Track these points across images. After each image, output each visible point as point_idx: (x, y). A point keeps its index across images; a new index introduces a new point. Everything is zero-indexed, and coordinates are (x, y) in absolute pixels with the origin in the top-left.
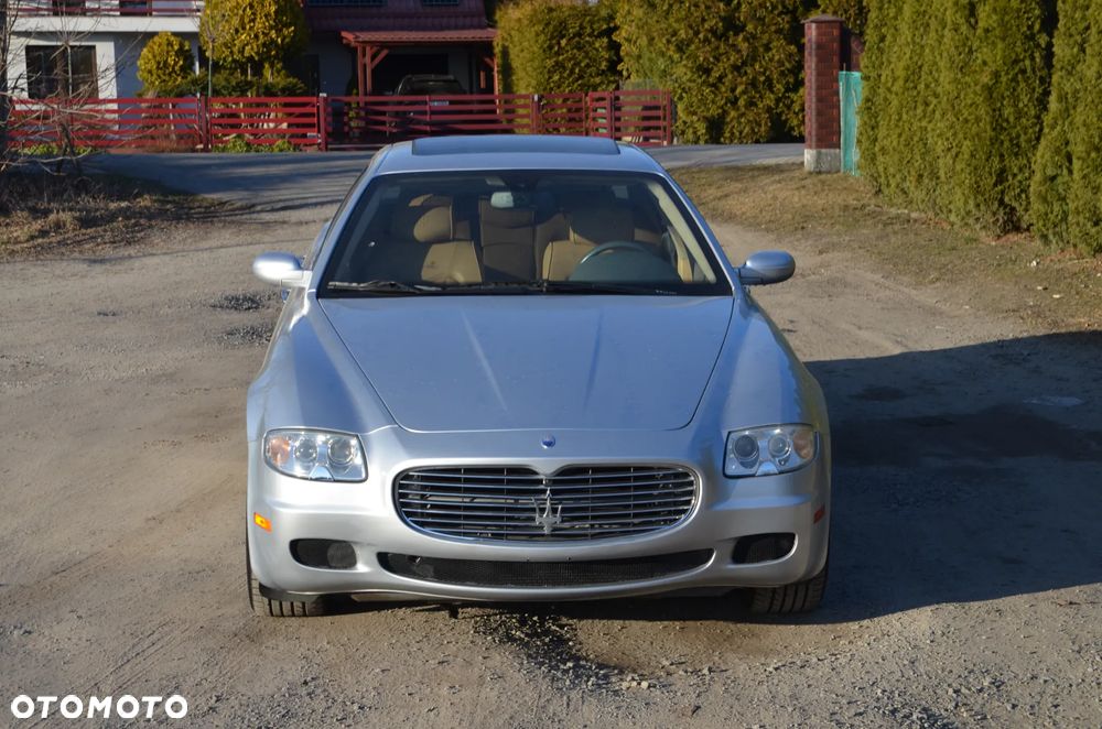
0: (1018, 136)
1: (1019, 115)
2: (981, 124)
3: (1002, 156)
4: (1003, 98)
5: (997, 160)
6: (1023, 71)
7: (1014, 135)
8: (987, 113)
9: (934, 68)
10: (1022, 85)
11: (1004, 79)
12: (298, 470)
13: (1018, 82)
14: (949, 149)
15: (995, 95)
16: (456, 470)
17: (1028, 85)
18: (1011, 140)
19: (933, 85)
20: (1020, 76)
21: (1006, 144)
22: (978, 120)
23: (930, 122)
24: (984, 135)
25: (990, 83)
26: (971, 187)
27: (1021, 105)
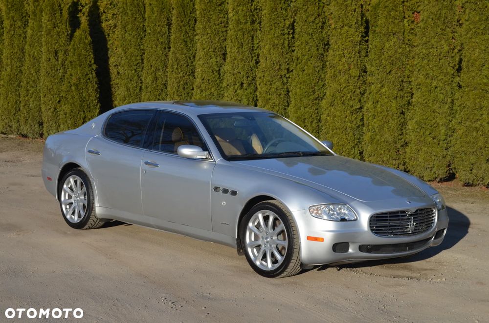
0: (90, 103)
1: (90, 96)
2: (74, 99)
3: (84, 112)
4: (83, 89)
5: (82, 113)
6: (89, 79)
7: (88, 103)
8: (77, 94)
9: (31, 76)
10: (90, 84)
11: (83, 81)
12: (325, 217)
13: (88, 83)
14: (49, 109)
15: (79, 88)
16: (386, 213)
17: (92, 84)
18: (87, 106)
19: (31, 82)
20: (88, 80)
21: (86, 107)
22: (73, 97)
23: (31, 98)
24: (76, 103)
25: (77, 83)
26: (72, 124)
27: (89, 92)
